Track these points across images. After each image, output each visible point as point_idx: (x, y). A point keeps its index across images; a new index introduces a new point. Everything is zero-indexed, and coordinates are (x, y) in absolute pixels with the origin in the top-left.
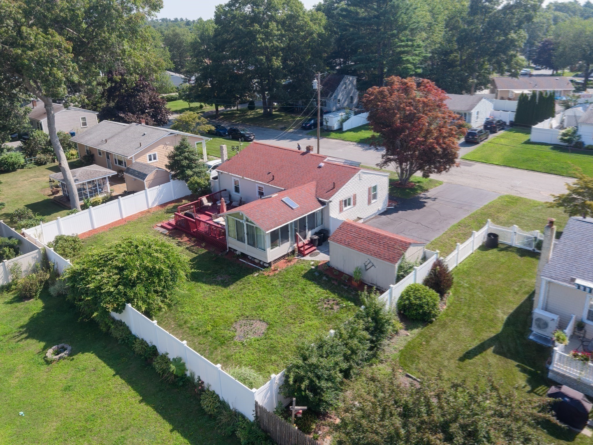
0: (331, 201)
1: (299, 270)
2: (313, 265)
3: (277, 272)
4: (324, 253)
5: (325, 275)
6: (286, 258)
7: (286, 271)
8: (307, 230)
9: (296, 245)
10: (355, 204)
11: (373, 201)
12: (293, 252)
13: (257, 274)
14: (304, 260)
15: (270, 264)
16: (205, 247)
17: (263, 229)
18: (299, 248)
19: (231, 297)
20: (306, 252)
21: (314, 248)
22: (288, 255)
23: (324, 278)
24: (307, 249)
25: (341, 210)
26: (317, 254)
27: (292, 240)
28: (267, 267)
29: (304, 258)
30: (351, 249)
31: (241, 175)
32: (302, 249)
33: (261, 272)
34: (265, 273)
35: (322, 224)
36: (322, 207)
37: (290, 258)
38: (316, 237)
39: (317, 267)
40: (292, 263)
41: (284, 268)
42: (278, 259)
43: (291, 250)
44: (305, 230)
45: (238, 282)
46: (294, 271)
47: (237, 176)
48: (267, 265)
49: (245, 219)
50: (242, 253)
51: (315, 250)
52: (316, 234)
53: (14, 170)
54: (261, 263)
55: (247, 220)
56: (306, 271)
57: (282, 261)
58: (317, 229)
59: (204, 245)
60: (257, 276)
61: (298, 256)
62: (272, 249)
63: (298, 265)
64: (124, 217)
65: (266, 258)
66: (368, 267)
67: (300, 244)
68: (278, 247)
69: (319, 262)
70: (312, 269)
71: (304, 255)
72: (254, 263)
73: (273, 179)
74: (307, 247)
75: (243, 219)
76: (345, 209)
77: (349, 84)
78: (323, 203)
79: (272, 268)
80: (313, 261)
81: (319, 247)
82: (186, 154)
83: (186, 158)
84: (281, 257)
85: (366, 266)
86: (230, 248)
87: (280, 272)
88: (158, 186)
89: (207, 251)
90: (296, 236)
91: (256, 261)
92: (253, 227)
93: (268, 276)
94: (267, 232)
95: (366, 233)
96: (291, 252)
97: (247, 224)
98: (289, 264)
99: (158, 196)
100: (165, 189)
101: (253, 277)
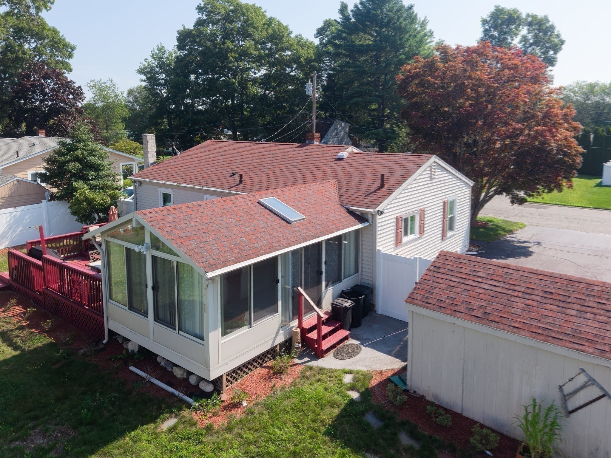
0: (381, 213)
1: (313, 403)
2: (353, 388)
3: (238, 414)
4: (374, 346)
5: (403, 424)
6: (268, 364)
7: (269, 408)
8: (324, 284)
9: (295, 323)
10: (422, 232)
11: (449, 234)
12: (288, 345)
13: (171, 422)
14: (321, 370)
15: (217, 383)
16: (49, 332)
17: (197, 267)
18: (304, 332)
20: (326, 344)
21: (342, 333)
22: (272, 353)
23: (405, 440)
24: (325, 337)
25: (398, 242)
26: (355, 352)
27: (284, 309)
28: (208, 395)
29: (321, 363)
30: (500, 334)
31: (175, 182)
32: (313, 335)
33: (186, 413)
34: (196, 417)
35: (357, 271)
36: (360, 226)
37: (279, 363)
38: (348, 303)
39: (367, 394)
40: (287, 380)
41: (262, 398)
42: (245, 365)
43: (281, 339)
44: (319, 283)
46: (295, 410)
47: (167, 183)
48: (209, 388)
49: (148, 240)
50: (142, 350)
51: (346, 338)
52: (344, 295)
54: (192, 380)
55: (156, 244)
56: (336, 412)
57: (258, 372)
58: (345, 284)
59: (47, 325)
60: (172, 430)
61: (300, 357)
62: (224, 333)
63: (306, 387)
65: (206, 364)
66: (572, 404)
67: (309, 320)
68: (245, 330)
69: (367, 376)
70: (352, 402)
71: (319, 354)
72: (171, 380)
73: (241, 182)
74: (325, 330)
75: (141, 242)
76: (405, 239)
77: (341, 131)
78: (361, 219)
79: (224, 397)
80: (350, 372)
81: (357, 331)
82: (79, 152)
83: (77, 159)
84: (254, 360)
85: (565, 398)
86: (112, 333)
87: (250, 412)
89: (50, 340)
90: (297, 296)
91: (178, 373)
92: (170, 262)
93: (209, 429)
94: (210, 275)
95: (535, 280)
96: (281, 345)
97: (154, 258)
98: (278, 383)
99: (10, 229)
100: (27, 217)
101: (157, 435)
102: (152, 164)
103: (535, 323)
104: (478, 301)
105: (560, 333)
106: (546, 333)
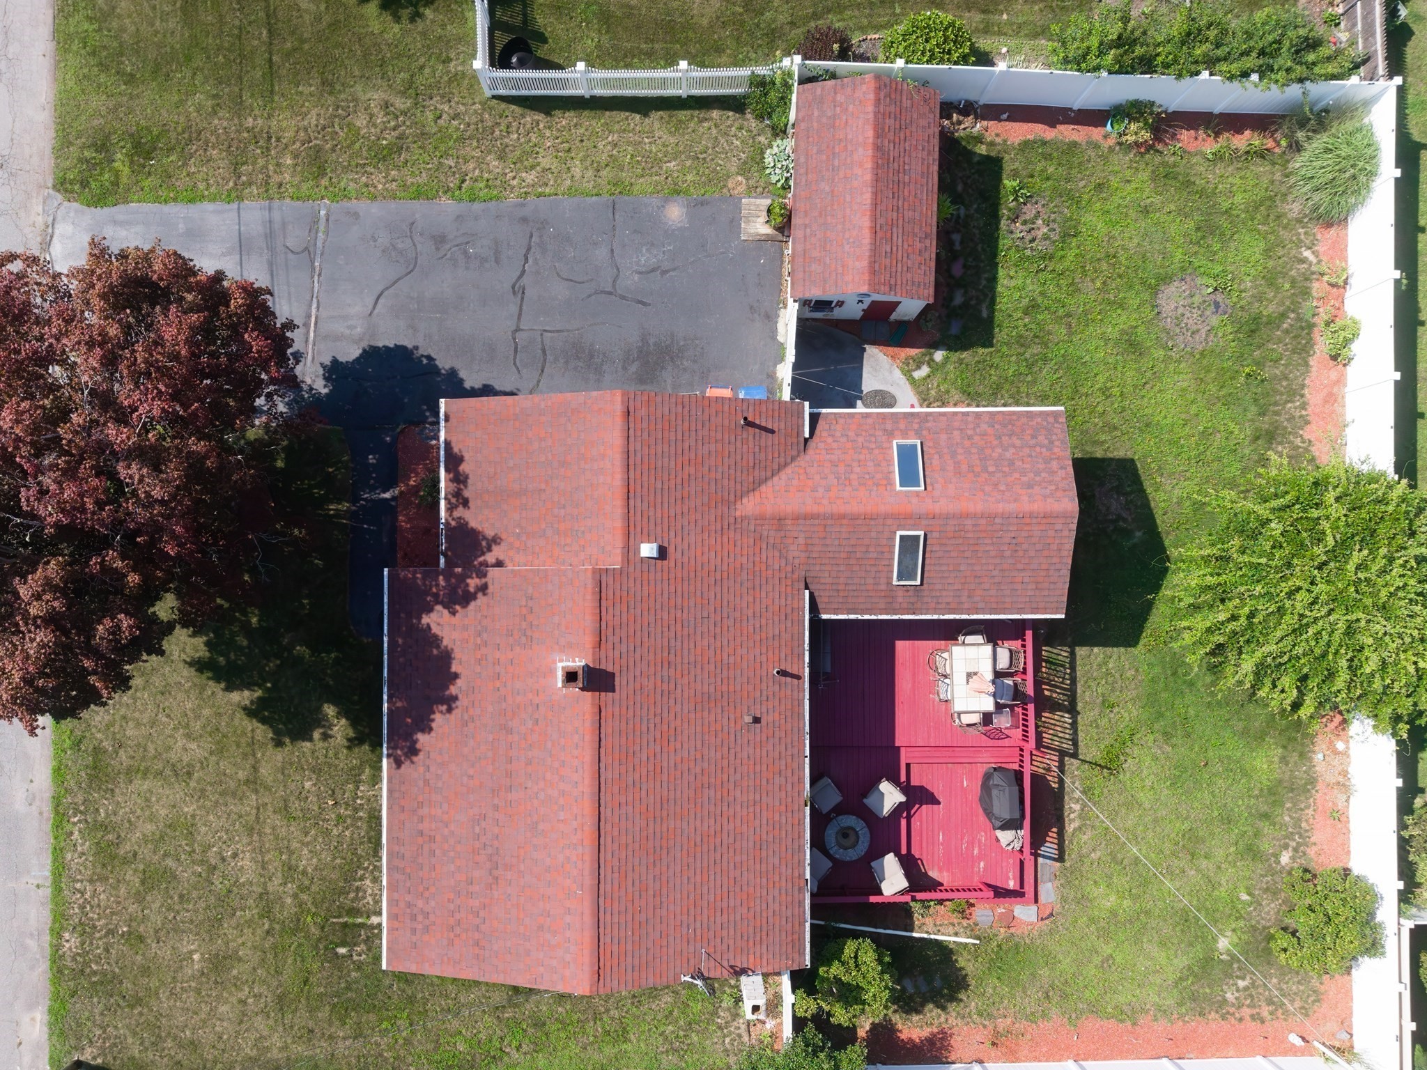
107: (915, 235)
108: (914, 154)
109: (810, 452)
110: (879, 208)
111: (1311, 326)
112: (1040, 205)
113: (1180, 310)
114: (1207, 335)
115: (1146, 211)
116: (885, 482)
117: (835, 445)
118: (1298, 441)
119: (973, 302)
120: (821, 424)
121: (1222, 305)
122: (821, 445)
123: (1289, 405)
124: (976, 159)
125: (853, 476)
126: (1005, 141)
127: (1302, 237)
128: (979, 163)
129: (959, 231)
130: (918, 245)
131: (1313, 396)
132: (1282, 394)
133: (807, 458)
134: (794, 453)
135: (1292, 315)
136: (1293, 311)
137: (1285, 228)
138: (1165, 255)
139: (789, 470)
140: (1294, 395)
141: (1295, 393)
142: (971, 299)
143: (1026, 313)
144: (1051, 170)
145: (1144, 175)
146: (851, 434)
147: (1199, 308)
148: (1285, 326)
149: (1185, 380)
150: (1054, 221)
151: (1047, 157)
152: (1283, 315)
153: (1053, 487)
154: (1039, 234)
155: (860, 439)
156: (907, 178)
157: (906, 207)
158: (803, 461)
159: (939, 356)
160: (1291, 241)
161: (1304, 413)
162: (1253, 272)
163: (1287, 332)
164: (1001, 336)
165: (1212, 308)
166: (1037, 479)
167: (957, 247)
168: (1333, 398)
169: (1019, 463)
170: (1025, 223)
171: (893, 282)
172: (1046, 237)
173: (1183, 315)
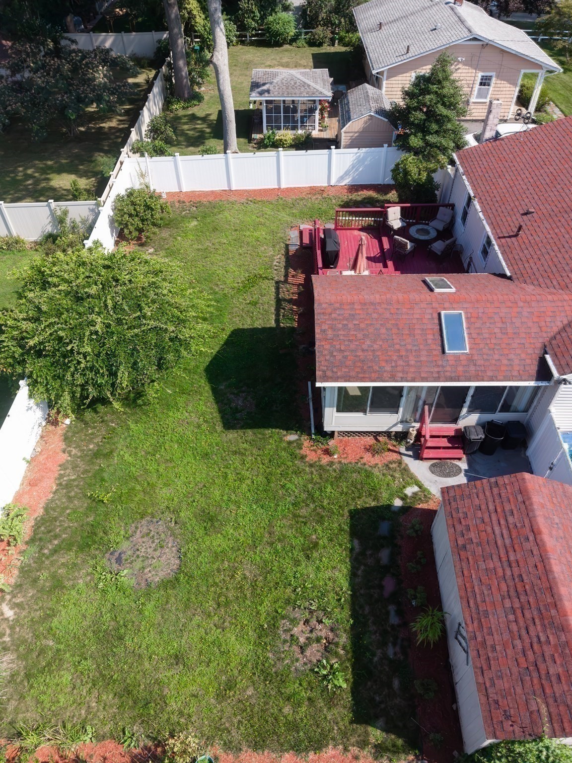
1: (365, 489)
2: (404, 498)
6: (382, 438)
8: (465, 410)
9: (415, 425)
13: (294, 437)
14: (405, 469)
15: (332, 434)
18: (420, 435)
19: (206, 455)
20: (430, 454)
22: (387, 434)
26: (450, 474)
28: (324, 436)
29: (415, 464)
33: (305, 437)
34: (306, 444)
35: (526, 410)
39: (406, 510)
40: (376, 460)
41: (348, 460)
42: (358, 432)
43: (398, 429)
45: (250, 432)
46: (352, 484)
47: (469, 187)
51: (458, 459)
53: (278, 44)
56: (372, 504)
57: (367, 439)
58: (498, 417)
60: (290, 442)
61: (409, 448)
62: (338, 411)
64: (283, 186)
66: (459, 639)
69: (428, 498)
70: (389, 507)
73: (516, 236)
74: (439, 442)
78: (543, 373)
80: (420, 486)
81: (480, 458)
84: (368, 432)
85: (459, 632)
87: (331, 464)
88: (356, 150)
95: (531, 562)
96: (397, 433)
99: (353, 168)
100: (369, 159)
101: (281, 440)
102: (487, 140)
103: (476, 583)
104: (475, 534)
105: (476, 603)
106: (470, 594)
107: (480, 544)
108: (506, 636)
109: (539, 345)
110: (537, 558)
111: (31, 541)
112: (301, 661)
113: (158, 553)
114: (135, 532)
115: (178, 659)
116: (472, 320)
117: (519, 351)
118: (74, 451)
119: (369, 552)
120: (534, 369)
121: (113, 561)
122: (530, 351)
123: (73, 478)
124: (381, 722)
125: (500, 325)
126: (346, 749)
127: (8, 631)
128: (377, 717)
129: (392, 626)
130: (472, 535)
131: (50, 484)
132: (77, 486)
133: (541, 340)
134: (554, 342)
135: (46, 551)
136: (44, 554)
137: (24, 641)
138: (163, 609)
139: (556, 329)
140: (67, 485)
141: (65, 486)
142: (371, 555)
143: (316, 545)
144: (287, 710)
145: (173, 705)
146: (505, 362)
147: (138, 557)
148: (56, 542)
149: (164, 493)
150: (285, 641)
151: (293, 726)
152: (55, 551)
153: (333, 316)
154: (301, 626)
155: (496, 357)
156: (508, 604)
157: (500, 572)
158: (545, 337)
159: (398, 503)
160: (22, 626)
161: (62, 472)
162: (73, 593)
163: (56, 537)
164: (342, 521)
165: (124, 557)
166: (345, 322)
167: (392, 608)
168: (31, 483)
169: (360, 336)
170: (318, 640)
171: (495, 491)
172: (294, 622)
173: (155, 550)
